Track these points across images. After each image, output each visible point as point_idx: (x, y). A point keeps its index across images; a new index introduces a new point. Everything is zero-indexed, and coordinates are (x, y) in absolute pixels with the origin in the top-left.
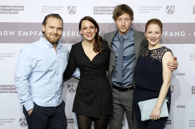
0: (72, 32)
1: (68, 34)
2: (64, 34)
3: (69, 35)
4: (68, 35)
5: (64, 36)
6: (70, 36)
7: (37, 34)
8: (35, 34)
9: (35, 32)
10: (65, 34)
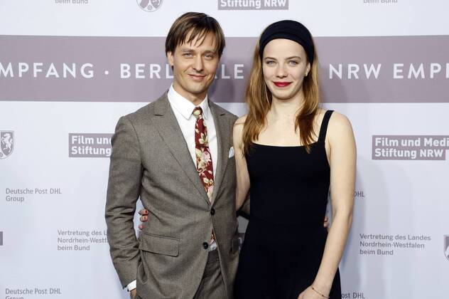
0: (152, 66)
1: (138, 71)
2: (127, 71)
3: (140, 74)
4: (137, 76)
5: (126, 77)
6: (143, 77)
7: (40, 70)
8: (36, 71)
9: (35, 65)
10: (130, 71)
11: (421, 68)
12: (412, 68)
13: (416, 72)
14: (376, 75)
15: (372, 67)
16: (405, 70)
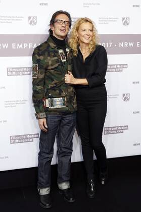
11: (21, 45)
12: (18, 45)
13: (20, 46)
14: (7, 47)
15: (5, 45)
16: (16, 46)
